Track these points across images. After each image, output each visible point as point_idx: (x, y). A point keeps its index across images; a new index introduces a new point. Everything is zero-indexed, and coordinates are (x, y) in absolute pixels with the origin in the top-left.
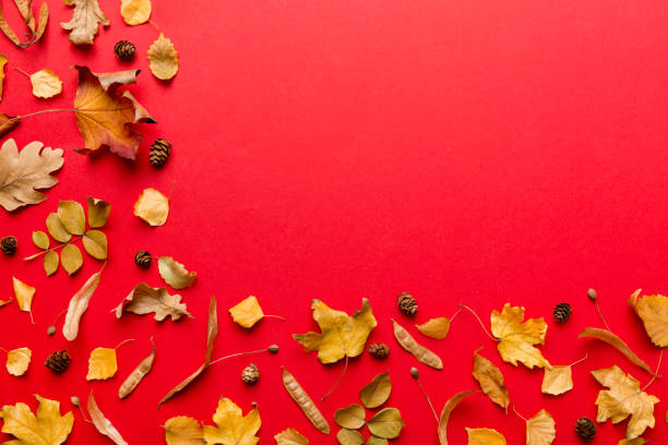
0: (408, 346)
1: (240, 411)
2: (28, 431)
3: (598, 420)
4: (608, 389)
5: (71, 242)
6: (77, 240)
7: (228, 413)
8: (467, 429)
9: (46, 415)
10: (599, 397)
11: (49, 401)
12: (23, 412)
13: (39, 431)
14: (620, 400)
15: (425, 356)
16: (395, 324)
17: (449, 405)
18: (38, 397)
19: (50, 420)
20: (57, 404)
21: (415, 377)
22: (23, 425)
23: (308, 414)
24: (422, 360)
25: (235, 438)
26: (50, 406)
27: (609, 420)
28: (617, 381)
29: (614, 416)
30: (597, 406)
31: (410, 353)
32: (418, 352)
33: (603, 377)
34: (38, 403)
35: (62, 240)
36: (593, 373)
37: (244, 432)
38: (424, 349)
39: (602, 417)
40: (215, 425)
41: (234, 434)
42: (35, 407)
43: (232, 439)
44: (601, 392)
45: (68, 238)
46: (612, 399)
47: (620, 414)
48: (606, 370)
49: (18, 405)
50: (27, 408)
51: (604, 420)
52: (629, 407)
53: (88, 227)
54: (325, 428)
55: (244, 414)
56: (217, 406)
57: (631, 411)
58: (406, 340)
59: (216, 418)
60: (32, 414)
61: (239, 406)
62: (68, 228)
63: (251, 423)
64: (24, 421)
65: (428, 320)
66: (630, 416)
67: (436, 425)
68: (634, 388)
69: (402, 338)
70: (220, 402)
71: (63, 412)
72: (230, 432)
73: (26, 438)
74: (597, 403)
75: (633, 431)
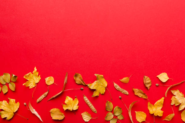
0: (118, 89)
1: (72, 99)
2: (7, 108)
3: (171, 104)
4: (175, 96)
5: (5, 84)
6: (7, 84)
7: (69, 101)
8: (135, 112)
9: (11, 103)
10: (172, 98)
11: (12, 100)
12: (5, 103)
13: (10, 108)
14: (178, 99)
15: (123, 91)
16: (114, 83)
17: (131, 106)
18: (9, 98)
19: (13, 105)
20: (15, 100)
21: (120, 99)
22: (5, 107)
23: (91, 107)
24: (122, 93)
25: (72, 107)
26: (12, 101)
27: (174, 104)
28: (178, 94)
29: (176, 104)
30: (171, 100)
31: (119, 91)
32: (121, 90)
33: (174, 92)
34: (9, 100)
35: (3, 84)
36: (171, 91)
37: (74, 105)
38: (123, 89)
39: (172, 104)
40: (66, 104)
41: (71, 106)
42: (8, 101)
43: (71, 107)
44: (173, 96)
45: (5, 83)
46: (176, 99)
47: (178, 103)
48: (175, 91)
49: (4, 101)
50: (6, 102)
51: (173, 104)
52: (180, 101)
53: (11, 81)
54: (95, 112)
55: (73, 100)
56: (65, 99)
57: (181, 103)
58: (118, 87)
59: (66, 102)
60: (8, 103)
61: (72, 98)
62: (5, 80)
63: (76, 102)
64: (5, 105)
65: (123, 78)
66: (180, 104)
67: (128, 112)
68: (182, 97)
69: (116, 87)
70: (66, 98)
71: (16, 102)
72: (70, 105)
73: (6, 110)
74: (171, 99)
75: (181, 108)
